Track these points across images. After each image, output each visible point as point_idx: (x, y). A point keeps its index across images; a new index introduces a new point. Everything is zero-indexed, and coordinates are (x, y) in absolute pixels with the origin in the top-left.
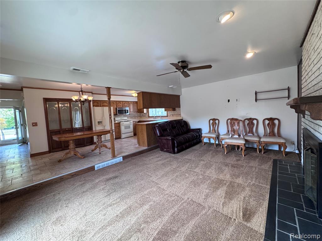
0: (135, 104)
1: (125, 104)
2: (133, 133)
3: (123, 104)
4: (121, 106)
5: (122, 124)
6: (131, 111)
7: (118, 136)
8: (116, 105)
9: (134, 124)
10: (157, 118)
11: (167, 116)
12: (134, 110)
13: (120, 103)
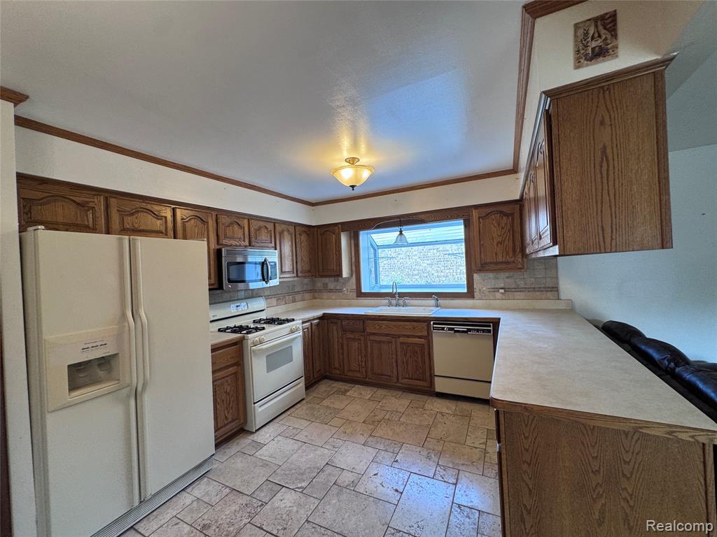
0: (300, 235)
1: (263, 235)
2: (302, 384)
3: (252, 229)
4: (244, 241)
5: (253, 343)
6: (287, 270)
7: (233, 421)
8: (218, 236)
9: (306, 334)
10: (409, 301)
11: (470, 294)
12: (297, 262)
13: (236, 227)
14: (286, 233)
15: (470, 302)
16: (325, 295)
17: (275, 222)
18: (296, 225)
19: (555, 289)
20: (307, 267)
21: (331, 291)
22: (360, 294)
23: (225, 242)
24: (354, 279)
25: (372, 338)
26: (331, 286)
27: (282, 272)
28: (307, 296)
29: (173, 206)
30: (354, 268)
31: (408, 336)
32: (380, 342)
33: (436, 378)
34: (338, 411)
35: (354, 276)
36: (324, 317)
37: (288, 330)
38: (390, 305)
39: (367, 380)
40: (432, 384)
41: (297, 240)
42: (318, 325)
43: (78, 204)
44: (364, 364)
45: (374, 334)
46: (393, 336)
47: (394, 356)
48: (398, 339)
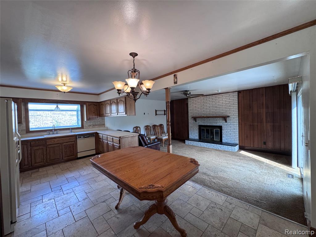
10: (59, 132)
11: (82, 127)
15: (82, 130)
19: (104, 125)
22: (28, 132)
24: (24, 125)
25: (50, 146)
30: (24, 120)
31: (67, 142)
32: (54, 147)
33: (78, 153)
38: (49, 134)
39: (46, 164)
40: (76, 156)
44: (44, 158)
47: (61, 151)
48: (62, 144)
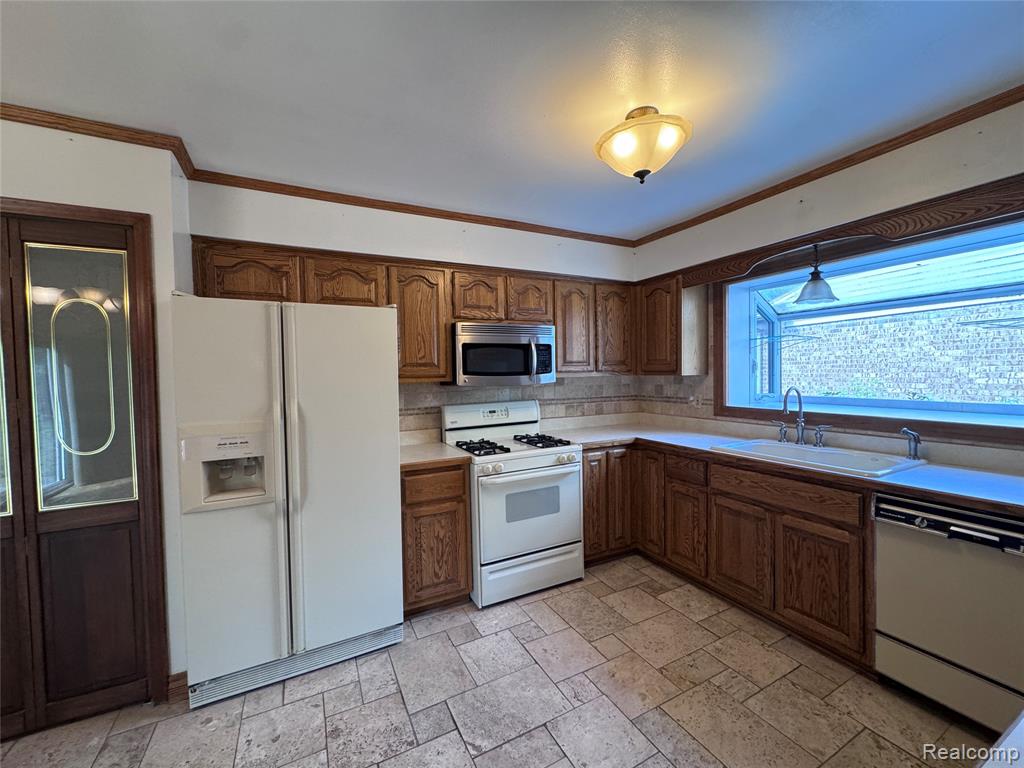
0: (606, 299)
1: (532, 302)
2: (578, 552)
3: (511, 292)
4: (497, 312)
5: (482, 470)
6: (575, 359)
7: (447, 581)
8: (453, 304)
9: (596, 471)
10: (833, 434)
12: (596, 347)
13: (483, 290)
14: (575, 298)
16: (659, 406)
17: (554, 279)
18: (597, 283)
20: (618, 356)
21: (668, 399)
22: (722, 410)
23: (463, 313)
24: (710, 380)
25: (721, 500)
26: (669, 390)
27: (565, 362)
28: (626, 405)
29: (387, 264)
30: (711, 359)
31: (806, 517)
32: (738, 513)
33: (879, 639)
34: (623, 624)
35: (711, 373)
36: (636, 445)
37: (551, 460)
38: (784, 437)
39: (709, 582)
40: (865, 646)
41: (599, 309)
42: (622, 457)
43: (272, 269)
44: (702, 548)
45: (726, 495)
46: (769, 508)
47: (767, 551)
48: (778, 518)
